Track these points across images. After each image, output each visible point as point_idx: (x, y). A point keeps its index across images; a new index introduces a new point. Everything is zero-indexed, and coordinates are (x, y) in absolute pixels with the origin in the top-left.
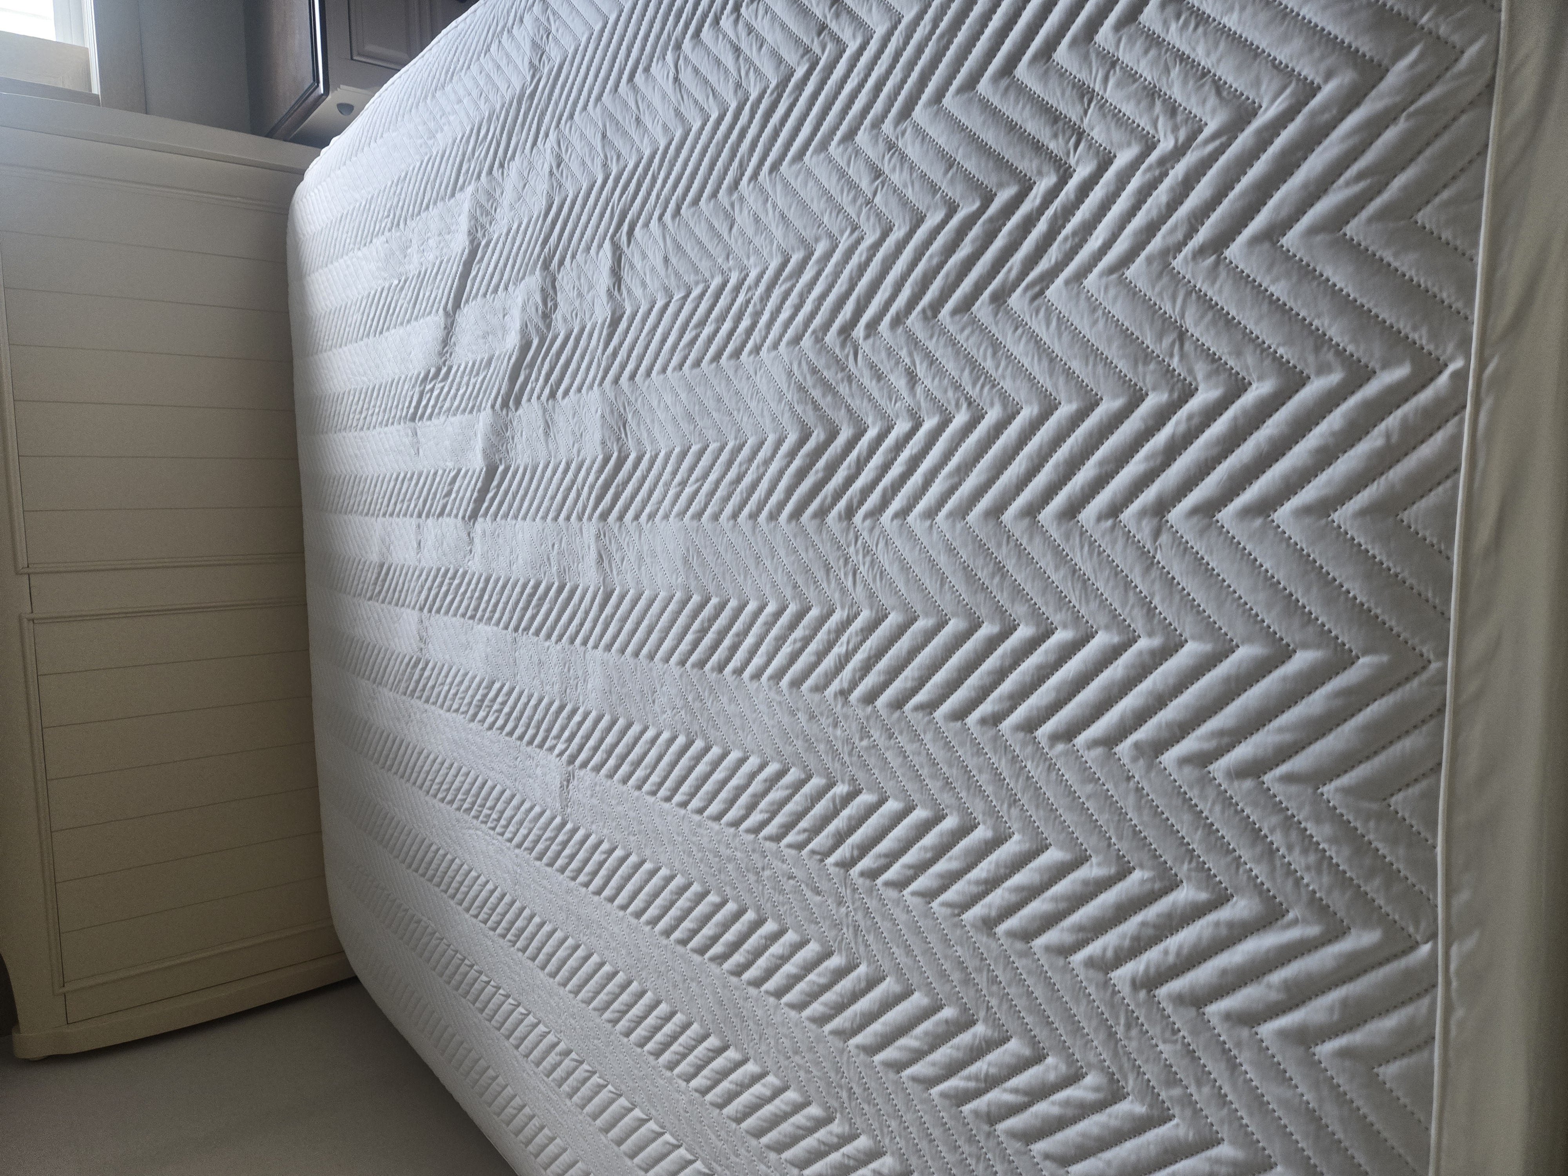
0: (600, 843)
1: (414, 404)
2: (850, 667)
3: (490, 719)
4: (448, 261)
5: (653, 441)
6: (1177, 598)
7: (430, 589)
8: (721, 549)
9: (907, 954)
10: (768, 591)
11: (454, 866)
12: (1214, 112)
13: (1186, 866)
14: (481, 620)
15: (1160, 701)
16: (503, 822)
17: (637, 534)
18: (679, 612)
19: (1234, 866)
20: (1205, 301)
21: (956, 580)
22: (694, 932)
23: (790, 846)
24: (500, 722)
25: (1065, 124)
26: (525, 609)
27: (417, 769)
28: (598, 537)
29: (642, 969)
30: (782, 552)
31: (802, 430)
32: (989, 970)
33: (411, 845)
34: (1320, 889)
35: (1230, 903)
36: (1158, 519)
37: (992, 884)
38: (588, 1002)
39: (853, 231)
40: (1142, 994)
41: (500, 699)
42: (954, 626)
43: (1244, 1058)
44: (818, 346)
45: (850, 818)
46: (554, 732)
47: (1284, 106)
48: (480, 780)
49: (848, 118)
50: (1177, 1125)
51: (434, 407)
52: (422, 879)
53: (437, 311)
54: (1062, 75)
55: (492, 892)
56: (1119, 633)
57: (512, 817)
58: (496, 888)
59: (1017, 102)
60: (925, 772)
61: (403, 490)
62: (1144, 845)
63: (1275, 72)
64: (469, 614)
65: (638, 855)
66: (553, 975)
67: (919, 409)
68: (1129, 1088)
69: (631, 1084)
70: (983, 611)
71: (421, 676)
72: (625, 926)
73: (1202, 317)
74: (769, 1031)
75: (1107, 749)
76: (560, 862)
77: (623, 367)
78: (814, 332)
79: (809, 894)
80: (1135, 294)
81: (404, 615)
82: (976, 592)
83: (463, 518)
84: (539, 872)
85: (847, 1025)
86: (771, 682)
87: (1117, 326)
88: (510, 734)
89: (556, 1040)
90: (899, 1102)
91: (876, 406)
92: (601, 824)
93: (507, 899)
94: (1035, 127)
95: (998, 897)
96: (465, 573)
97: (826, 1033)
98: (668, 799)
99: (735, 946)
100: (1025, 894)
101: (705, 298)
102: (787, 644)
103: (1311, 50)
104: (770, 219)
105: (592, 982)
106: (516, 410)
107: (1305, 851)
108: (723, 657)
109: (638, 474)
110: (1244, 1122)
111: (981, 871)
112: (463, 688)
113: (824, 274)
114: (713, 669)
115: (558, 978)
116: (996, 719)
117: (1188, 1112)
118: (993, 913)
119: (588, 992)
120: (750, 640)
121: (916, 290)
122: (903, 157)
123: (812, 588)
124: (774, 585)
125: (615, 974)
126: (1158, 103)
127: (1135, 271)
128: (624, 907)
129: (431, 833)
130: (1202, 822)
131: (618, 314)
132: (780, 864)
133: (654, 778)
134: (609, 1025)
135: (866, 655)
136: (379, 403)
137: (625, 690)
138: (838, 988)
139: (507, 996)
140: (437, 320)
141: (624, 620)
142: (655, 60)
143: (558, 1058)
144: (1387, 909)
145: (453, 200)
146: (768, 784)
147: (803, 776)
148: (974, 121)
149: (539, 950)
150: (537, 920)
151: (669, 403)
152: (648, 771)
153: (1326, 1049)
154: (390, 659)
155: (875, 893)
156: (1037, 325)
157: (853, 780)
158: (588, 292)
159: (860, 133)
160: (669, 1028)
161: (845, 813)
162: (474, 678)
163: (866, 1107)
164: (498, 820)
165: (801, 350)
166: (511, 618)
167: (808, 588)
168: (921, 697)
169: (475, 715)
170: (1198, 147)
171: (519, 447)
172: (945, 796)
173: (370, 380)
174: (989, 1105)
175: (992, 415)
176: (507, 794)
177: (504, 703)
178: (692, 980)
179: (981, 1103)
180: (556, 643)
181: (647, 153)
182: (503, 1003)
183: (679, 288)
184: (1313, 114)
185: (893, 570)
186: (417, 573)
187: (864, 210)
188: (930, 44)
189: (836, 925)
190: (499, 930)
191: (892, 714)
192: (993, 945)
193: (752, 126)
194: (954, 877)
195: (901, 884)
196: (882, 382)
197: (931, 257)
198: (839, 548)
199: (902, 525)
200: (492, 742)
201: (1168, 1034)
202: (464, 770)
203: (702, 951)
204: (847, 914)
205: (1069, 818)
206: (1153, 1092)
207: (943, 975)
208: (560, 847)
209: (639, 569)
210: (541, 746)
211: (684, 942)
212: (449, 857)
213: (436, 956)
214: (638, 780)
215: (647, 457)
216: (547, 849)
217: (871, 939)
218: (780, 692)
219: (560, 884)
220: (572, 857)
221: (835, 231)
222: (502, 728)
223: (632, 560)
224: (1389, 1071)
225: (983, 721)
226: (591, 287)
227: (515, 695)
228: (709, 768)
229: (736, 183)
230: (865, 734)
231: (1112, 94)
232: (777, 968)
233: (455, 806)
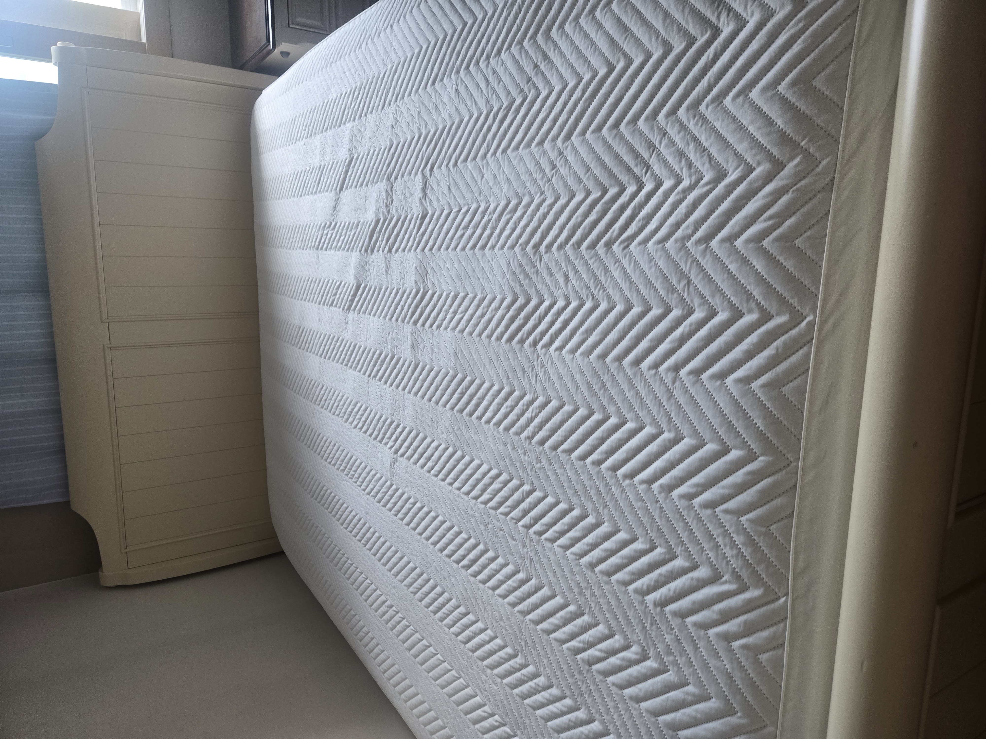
0: (409, 498)
1: (318, 240)
2: (533, 425)
3: (355, 423)
4: (337, 163)
5: (440, 286)
6: (682, 415)
7: (325, 346)
8: (473, 352)
9: (554, 576)
10: (495, 378)
11: (335, 500)
12: (707, 170)
13: (680, 549)
14: (351, 367)
15: (672, 466)
16: (360, 480)
17: (431, 335)
18: (451, 381)
19: (701, 551)
20: (700, 267)
21: (583, 388)
22: (455, 552)
23: (501, 514)
24: (360, 425)
25: (641, 160)
26: (374, 366)
27: (317, 444)
28: (412, 333)
29: (428, 568)
30: (502, 359)
31: (514, 296)
32: (591, 589)
33: (313, 486)
34: (737, 567)
35: (698, 569)
36: (674, 374)
37: (594, 546)
38: (402, 581)
39: (541, 194)
40: (658, 609)
41: (360, 413)
42: (582, 412)
43: (701, 644)
44: (523, 252)
45: (530, 503)
46: (388, 435)
47: (739, 175)
48: (349, 455)
49: (541, 132)
50: (671, 674)
51: (328, 244)
52: (319, 504)
53: (331, 190)
54: (641, 134)
55: (355, 516)
56: (656, 428)
57: (366, 478)
58: (357, 514)
59: (620, 143)
60: (565, 485)
61: (311, 288)
62: (662, 536)
63: (735, 157)
64: (345, 363)
65: (428, 507)
66: (385, 565)
67: (570, 295)
68: (651, 655)
69: (421, 626)
70: (595, 407)
71: (320, 393)
72: (420, 544)
73: (698, 275)
74: (489, 607)
75: (648, 486)
76: (389, 506)
77: (427, 243)
78: (521, 245)
79: (510, 540)
80: (669, 257)
81: (311, 357)
82: (592, 396)
83: (343, 309)
84: (378, 509)
85: (526, 609)
86: (495, 426)
87: (660, 271)
88: (365, 432)
89: (385, 599)
90: (548, 650)
91: (549, 290)
92: (410, 488)
93: (362, 521)
94: (628, 159)
95: (597, 553)
96: (343, 340)
97: (515, 612)
98: (443, 480)
99: (474, 562)
100: (608, 553)
101: (469, 214)
102: (503, 407)
103: (751, 149)
104: (501, 178)
105: (404, 571)
106: (371, 255)
107: (731, 548)
108: (472, 409)
109: (432, 303)
110: (700, 675)
111: (589, 539)
112: (341, 403)
113: (527, 214)
114: (467, 415)
115: (387, 566)
116: (599, 463)
117: (676, 668)
118: (594, 561)
119: (402, 576)
120: (485, 403)
121: (570, 233)
122: (566, 161)
123: (516, 380)
124: (498, 375)
125: (416, 568)
126: (684, 160)
127: (669, 244)
128: (421, 534)
129: (324, 480)
130: (688, 529)
131: (425, 213)
132: (496, 522)
133: (437, 468)
134: (412, 595)
135: (540, 420)
136: (298, 236)
137: (423, 419)
138: (521, 589)
139: (362, 573)
140: (331, 195)
141: (424, 381)
142: (446, 76)
143: (386, 609)
144: (766, 580)
145: (340, 129)
146: (492, 480)
147: (509, 478)
148: (599, 149)
149: (378, 551)
150: (377, 534)
151: (449, 268)
152: (434, 464)
153: (736, 644)
154: (303, 381)
155: (540, 543)
156: (625, 262)
157: (532, 484)
158: (409, 198)
159: (546, 142)
160: (441, 600)
161: (528, 500)
162: (347, 399)
163: (532, 650)
164: (358, 478)
165: (514, 253)
166: (367, 369)
167: (514, 381)
168: (565, 446)
169: (348, 419)
170: (700, 187)
171: (372, 275)
172: (575, 498)
173: (294, 222)
174: (589, 656)
175: (603, 306)
176: (363, 465)
177: (362, 415)
178: (453, 576)
179: (584, 655)
180: (389, 387)
181: (441, 127)
182: (359, 576)
183: (455, 205)
184: (750, 183)
185: (555, 378)
186: (318, 336)
187: (547, 185)
188: (581, 102)
189: (522, 557)
190: (358, 537)
191: (552, 452)
192: (594, 577)
193: (494, 125)
194: (577, 540)
195: (553, 540)
196: (553, 278)
197: (577, 217)
198: (529, 361)
199: (560, 354)
200: (356, 435)
201: (669, 630)
202: (341, 448)
203: (458, 562)
204: (527, 552)
205: (630, 517)
206: (661, 657)
207: (570, 589)
208: (389, 498)
209: (432, 354)
210: (381, 441)
211: (449, 556)
212: (333, 494)
213: (325, 547)
214: (429, 468)
215: (437, 294)
216: (383, 497)
217: (538, 566)
218: (499, 432)
219: (389, 517)
220: (395, 504)
221: (533, 192)
222: (361, 428)
223: (429, 349)
224: (764, 657)
225: (593, 463)
226: (411, 195)
227: (367, 412)
228: (463, 467)
229: (485, 155)
230: (539, 461)
231: (663, 149)
232: (493, 575)
233: (336, 467)
